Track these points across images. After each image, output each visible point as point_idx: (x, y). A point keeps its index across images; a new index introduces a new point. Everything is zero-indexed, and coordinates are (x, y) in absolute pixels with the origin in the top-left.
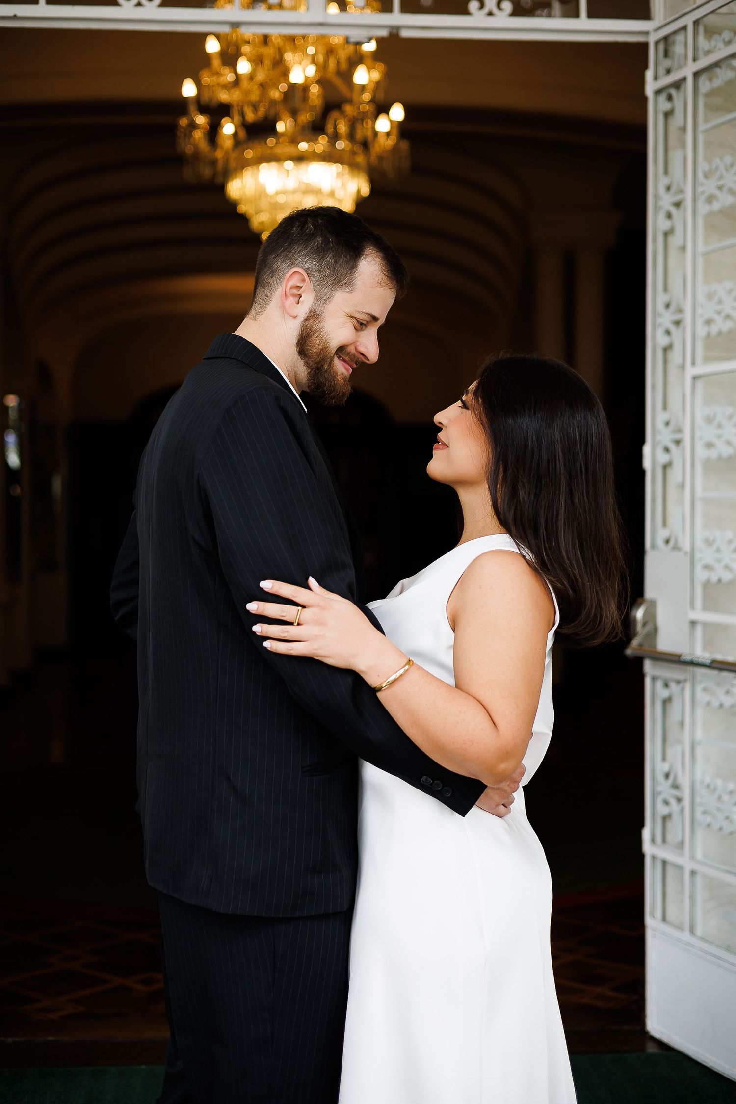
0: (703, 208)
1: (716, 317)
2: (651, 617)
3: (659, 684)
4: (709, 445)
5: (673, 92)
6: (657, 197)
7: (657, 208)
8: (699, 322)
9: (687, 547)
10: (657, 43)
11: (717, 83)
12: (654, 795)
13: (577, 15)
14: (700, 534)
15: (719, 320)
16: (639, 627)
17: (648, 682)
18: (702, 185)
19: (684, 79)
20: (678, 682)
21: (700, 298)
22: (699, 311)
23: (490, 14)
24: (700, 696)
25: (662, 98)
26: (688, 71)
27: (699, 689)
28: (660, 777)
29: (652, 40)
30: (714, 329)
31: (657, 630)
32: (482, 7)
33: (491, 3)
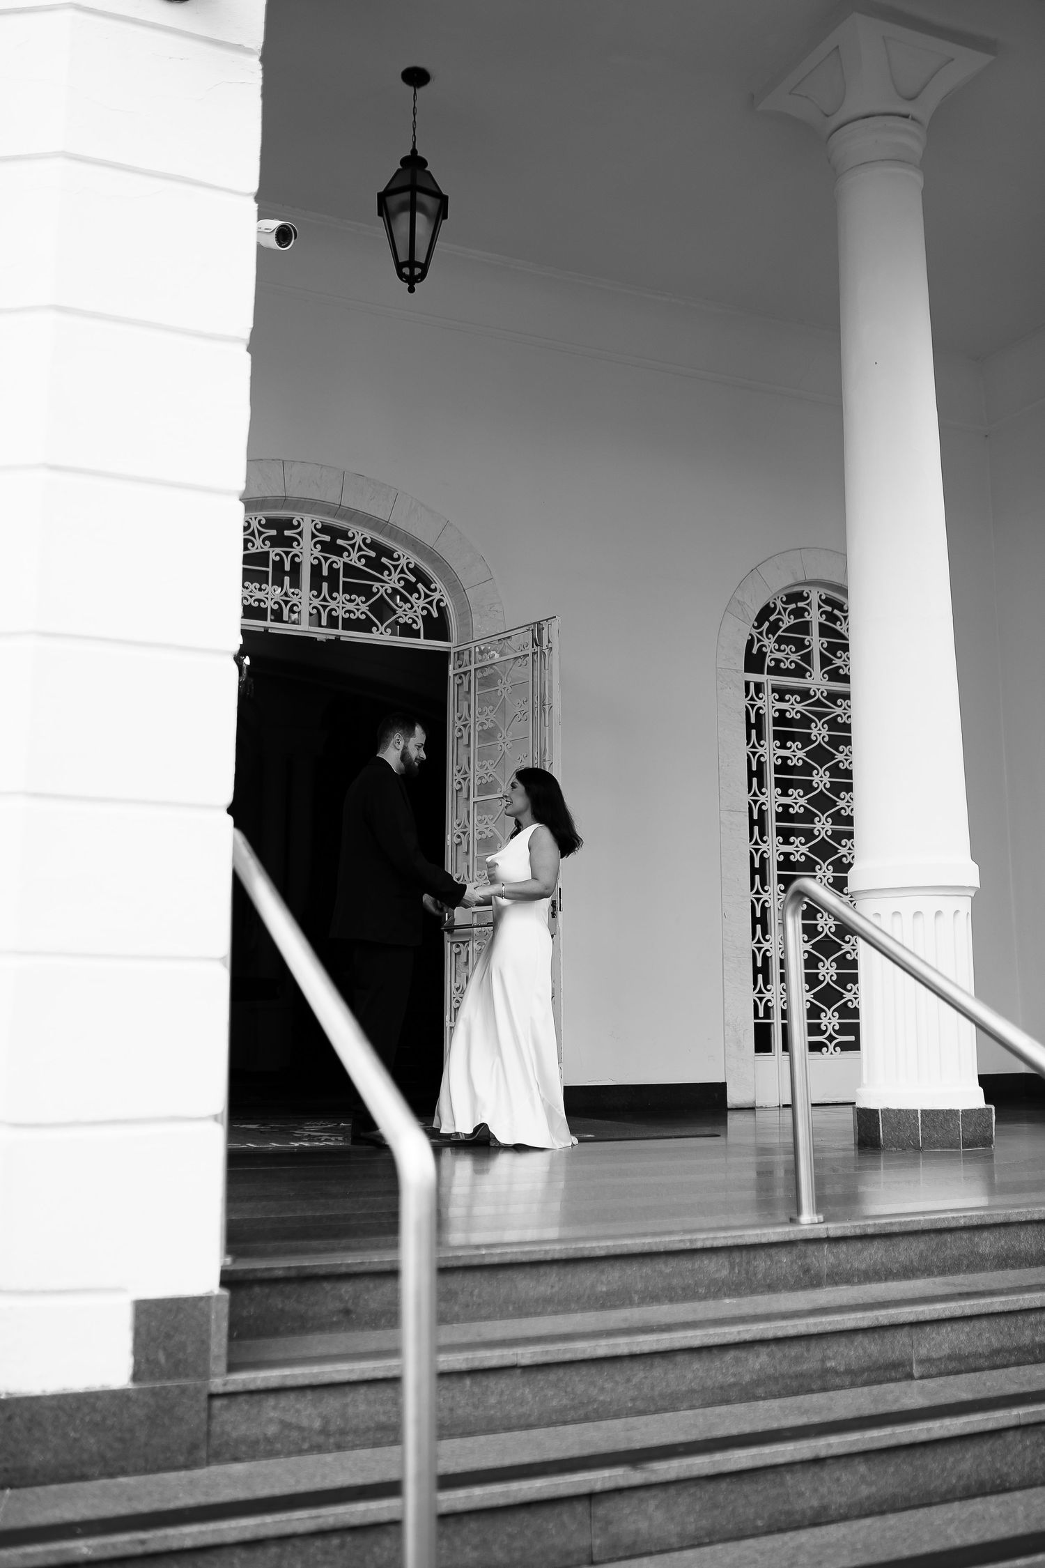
0: (479, 728)
3: (454, 945)
4: (482, 832)
5: (463, 675)
7: (454, 727)
8: (476, 779)
10: (454, 653)
11: (485, 674)
13: (420, 638)
17: (448, 945)
18: (478, 718)
19: (469, 671)
20: (464, 943)
21: (477, 767)
22: (476, 773)
23: (381, 633)
25: (457, 677)
26: (472, 667)
27: (475, 944)
29: (452, 651)
30: (484, 781)
31: (454, 920)
32: (378, 630)
33: (382, 629)
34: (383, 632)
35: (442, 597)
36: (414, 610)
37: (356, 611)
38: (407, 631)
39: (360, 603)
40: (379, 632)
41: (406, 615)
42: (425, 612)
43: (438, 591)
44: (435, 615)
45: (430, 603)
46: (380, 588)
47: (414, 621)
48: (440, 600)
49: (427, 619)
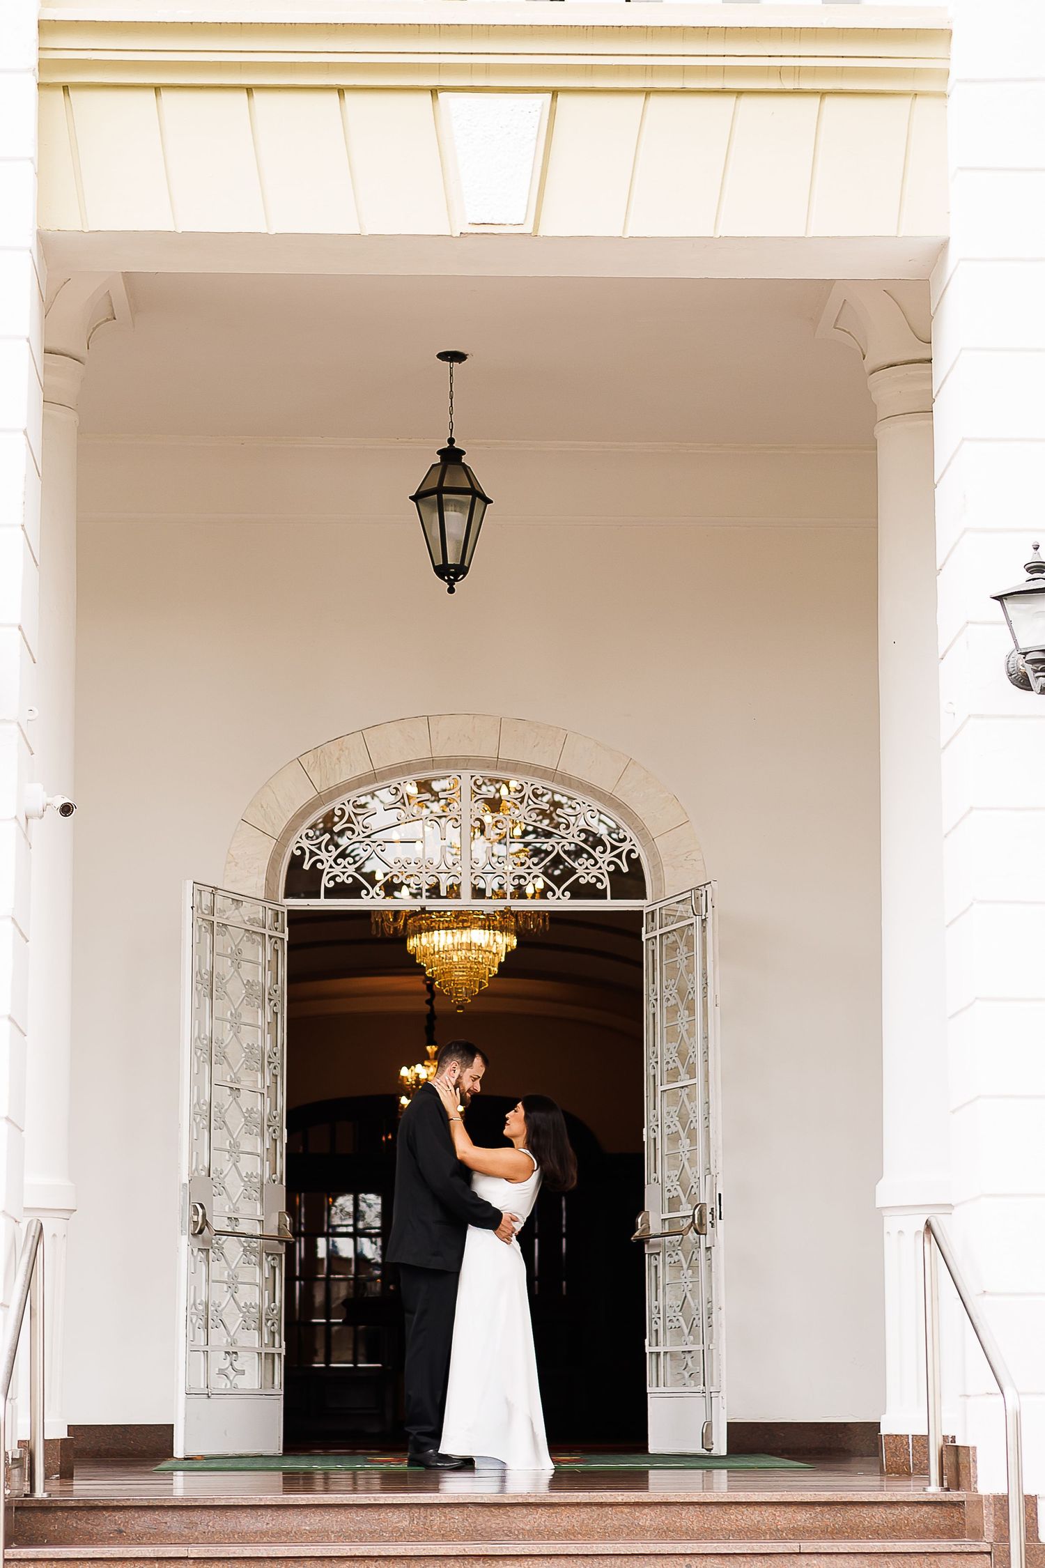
0: (665, 1004)
1: (670, 1060)
2: (646, 1221)
3: (653, 1258)
4: (669, 1126)
5: (653, 942)
6: (648, 995)
8: (665, 1062)
9: (660, 1182)
10: (648, 914)
11: (669, 941)
12: (651, 1319)
13: (606, 898)
14: (666, 1174)
15: (671, 1061)
16: (639, 1227)
17: (647, 1255)
18: (665, 991)
19: (656, 936)
20: (659, 1254)
21: (665, 1051)
22: (665, 1056)
23: (559, 898)
24: (668, 1260)
25: (650, 942)
26: (657, 933)
27: (666, 1256)
28: (653, 1308)
29: (646, 911)
30: (670, 1067)
31: (649, 1227)
32: (554, 895)
33: (559, 893)
34: (561, 897)
35: (633, 847)
36: (598, 866)
37: (526, 875)
38: (590, 891)
39: (532, 866)
40: (556, 897)
41: (588, 874)
42: (612, 868)
43: (628, 840)
44: (625, 869)
45: (619, 856)
46: (555, 845)
47: (599, 880)
48: (632, 851)
49: (616, 875)
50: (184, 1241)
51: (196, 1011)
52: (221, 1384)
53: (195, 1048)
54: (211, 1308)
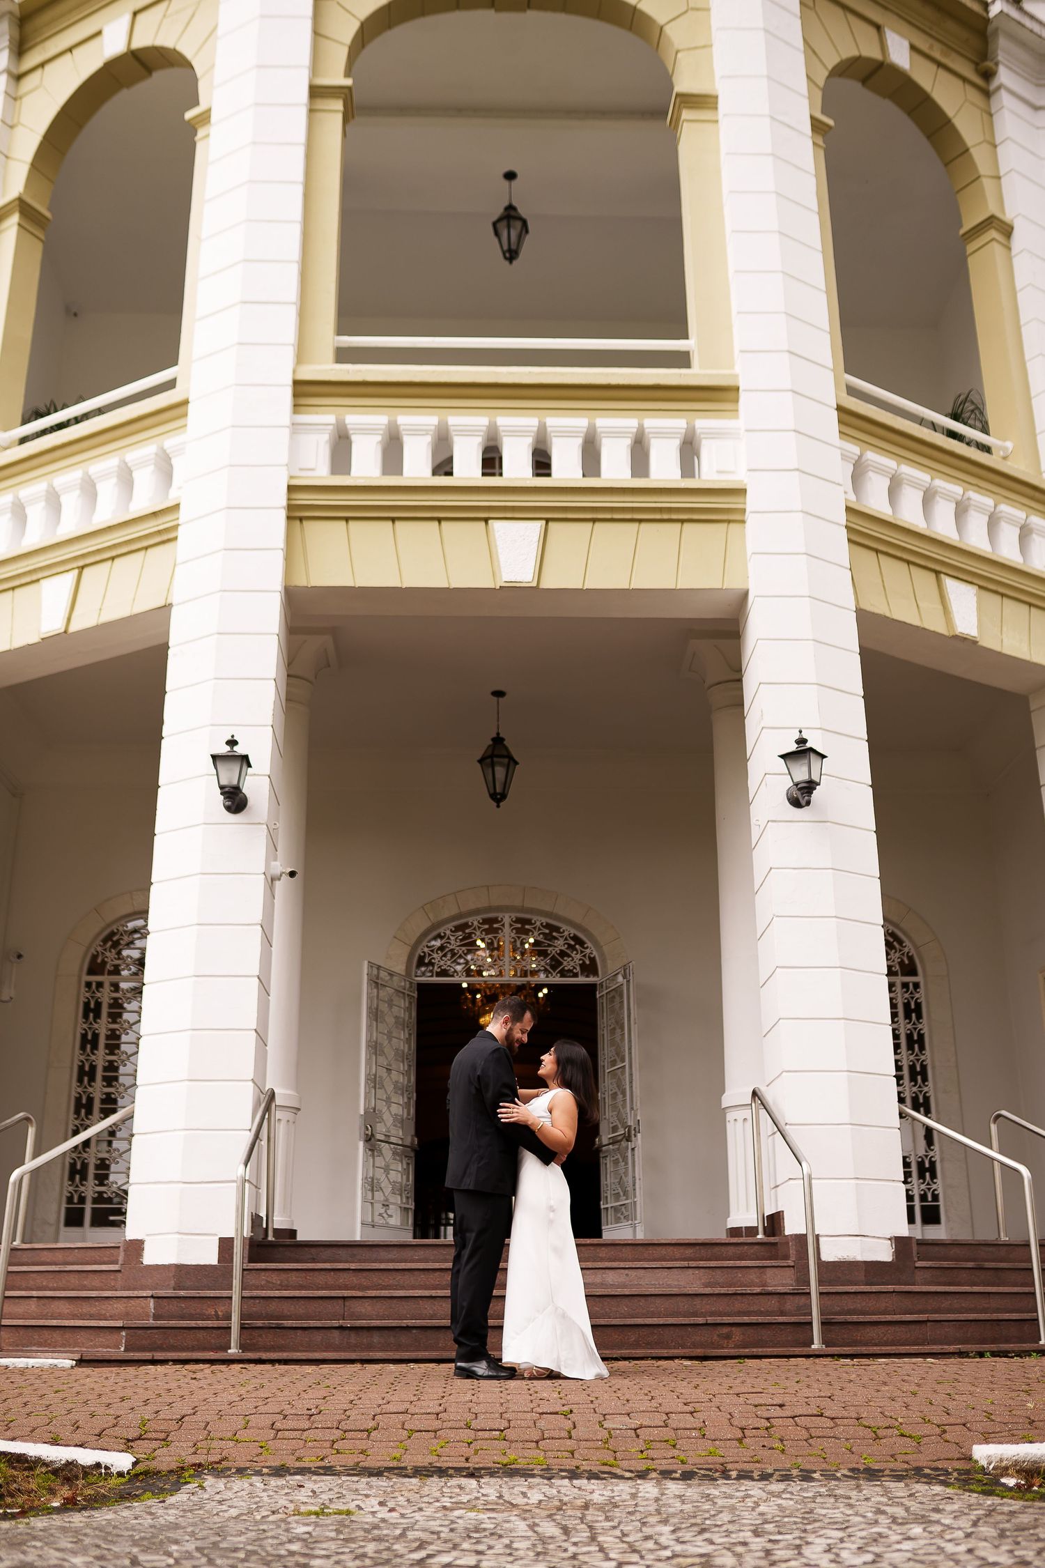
13: (579, 977)
19: (604, 995)
33: (554, 974)
35: (591, 952)
36: (574, 961)
37: (538, 966)
38: (570, 974)
39: (540, 961)
41: (569, 965)
42: (581, 962)
43: (589, 948)
44: (587, 962)
45: (584, 956)
47: (575, 968)
49: (583, 966)
50: (361, 1144)
51: (369, 1027)
52: (380, 1221)
53: (368, 1046)
54: (375, 1181)
